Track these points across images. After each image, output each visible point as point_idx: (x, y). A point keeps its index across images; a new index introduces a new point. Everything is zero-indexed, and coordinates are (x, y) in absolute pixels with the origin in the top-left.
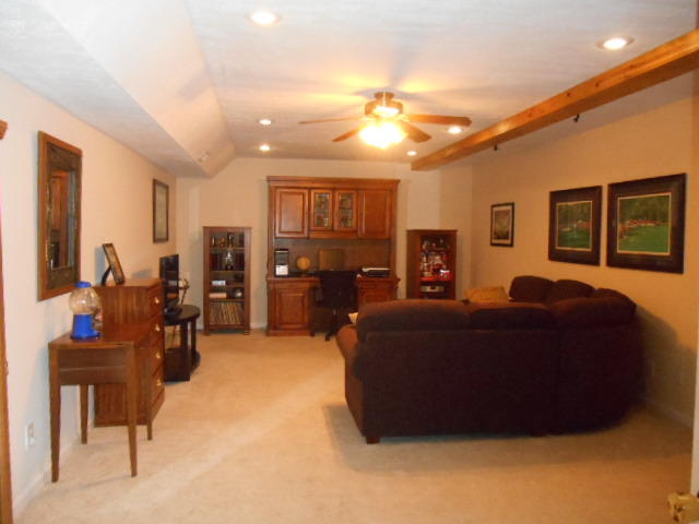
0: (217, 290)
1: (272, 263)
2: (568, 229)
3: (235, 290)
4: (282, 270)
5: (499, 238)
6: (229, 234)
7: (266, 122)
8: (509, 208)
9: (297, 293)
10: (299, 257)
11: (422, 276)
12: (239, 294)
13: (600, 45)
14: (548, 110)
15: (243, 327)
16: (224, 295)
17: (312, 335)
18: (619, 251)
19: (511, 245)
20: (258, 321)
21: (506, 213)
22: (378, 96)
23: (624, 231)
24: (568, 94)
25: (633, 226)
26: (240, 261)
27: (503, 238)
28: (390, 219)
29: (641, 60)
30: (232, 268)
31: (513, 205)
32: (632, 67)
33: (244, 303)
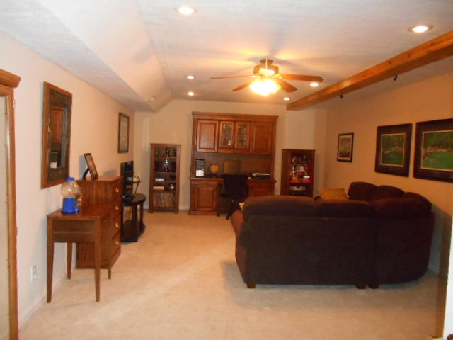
0: (159, 184)
1: (194, 168)
2: (388, 152)
3: (170, 185)
4: (200, 173)
5: (343, 156)
6: (167, 148)
7: (191, 77)
8: (350, 136)
9: (209, 188)
10: (211, 165)
11: (291, 179)
12: (173, 187)
13: (410, 30)
14: (376, 72)
15: (174, 208)
16: (162, 188)
17: (218, 215)
18: (422, 168)
19: (351, 161)
20: (184, 205)
21: (348, 140)
22: (263, 61)
23: (427, 155)
24: (390, 62)
25: (432, 151)
26: (174, 166)
27: (346, 156)
28: (272, 142)
29: (439, 40)
30: (168, 171)
31: (353, 134)
32: (432, 45)
33: (175, 193)
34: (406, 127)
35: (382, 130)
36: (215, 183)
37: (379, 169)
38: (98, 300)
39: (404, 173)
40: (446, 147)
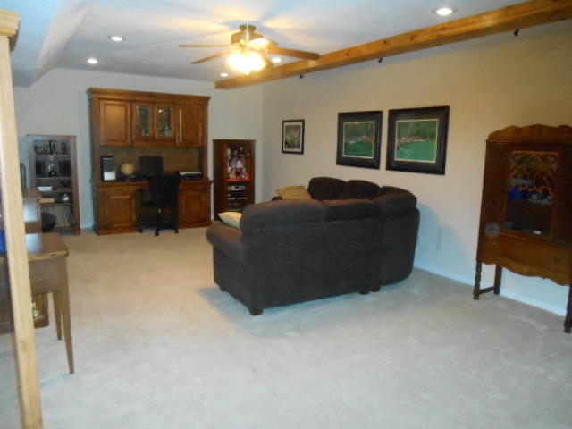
0: (45, 195)
1: (99, 166)
2: (352, 142)
3: (61, 195)
4: (109, 176)
5: (289, 147)
6: (50, 142)
7: (117, 39)
8: (301, 124)
9: (120, 196)
12: (66, 199)
13: (434, 12)
15: (74, 228)
16: (52, 200)
17: (140, 231)
18: (396, 159)
19: (302, 153)
21: (297, 127)
22: (243, 28)
23: (401, 145)
24: (385, 42)
25: (408, 141)
26: (66, 168)
27: (293, 142)
28: (203, 130)
30: (55, 175)
31: (303, 121)
33: (73, 206)
34: (377, 115)
35: (343, 117)
36: (132, 189)
37: (341, 161)
38: (72, 371)
39: (374, 165)
40: (425, 137)
